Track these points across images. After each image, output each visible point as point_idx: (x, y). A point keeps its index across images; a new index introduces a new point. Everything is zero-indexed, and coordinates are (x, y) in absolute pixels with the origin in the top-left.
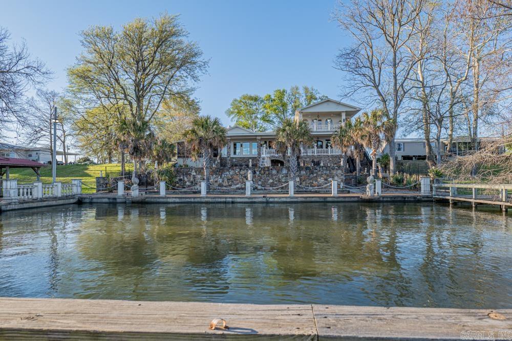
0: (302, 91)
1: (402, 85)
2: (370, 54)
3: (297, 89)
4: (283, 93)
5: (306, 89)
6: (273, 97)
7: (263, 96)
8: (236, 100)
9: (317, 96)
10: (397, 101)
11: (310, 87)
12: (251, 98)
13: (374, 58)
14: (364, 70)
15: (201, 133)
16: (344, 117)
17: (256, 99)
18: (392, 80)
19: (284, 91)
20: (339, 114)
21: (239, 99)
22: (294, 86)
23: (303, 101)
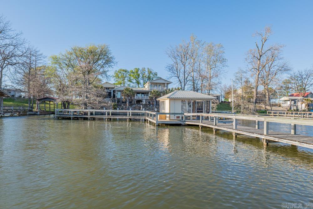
0: (147, 70)
1: (186, 78)
2: (177, 66)
3: (145, 69)
4: (138, 70)
5: (148, 69)
6: (134, 71)
7: (129, 70)
8: (116, 71)
9: (153, 72)
10: (185, 84)
11: (150, 68)
12: (124, 71)
13: (178, 68)
14: (175, 72)
15: (127, 92)
16: (166, 85)
17: (126, 71)
18: (184, 76)
19: (138, 69)
20: (164, 84)
21: (118, 71)
22: (143, 67)
23: (147, 74)
